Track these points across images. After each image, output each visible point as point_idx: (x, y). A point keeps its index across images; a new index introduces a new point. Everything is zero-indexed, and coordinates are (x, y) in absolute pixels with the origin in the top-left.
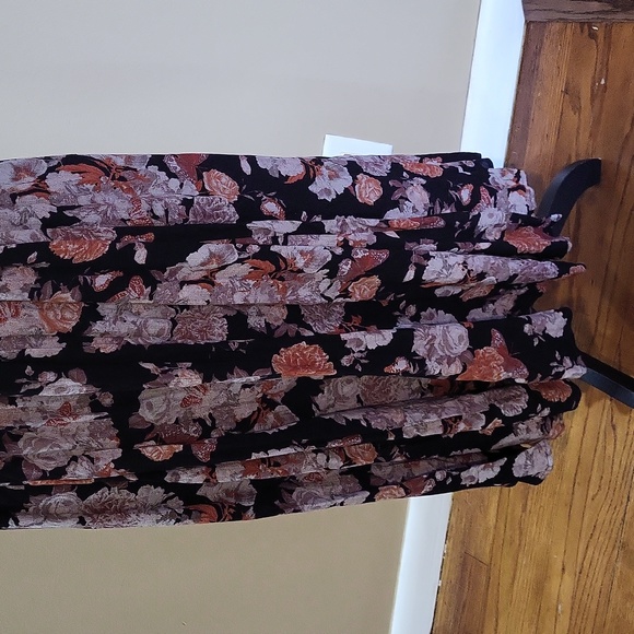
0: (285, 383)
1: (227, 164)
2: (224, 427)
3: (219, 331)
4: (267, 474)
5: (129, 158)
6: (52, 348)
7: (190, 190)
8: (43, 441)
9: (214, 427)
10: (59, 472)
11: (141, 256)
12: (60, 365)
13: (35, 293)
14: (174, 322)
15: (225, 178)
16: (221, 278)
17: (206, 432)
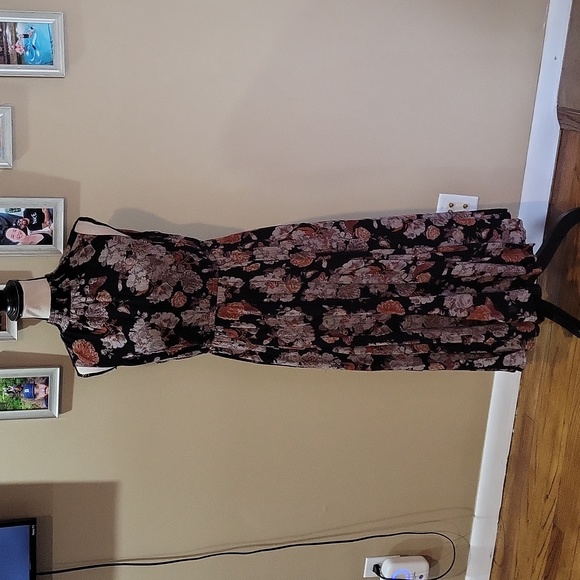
0: (386, 316)
1: (366, 224)
2: (358, 332)
3: (356, 294)
4: (377, 353)
5: (325, 224)
6: (290, 298)
7: (349, 236)
8: (286, 333)
9: (354, 332)
10: (291, 344)
11: (325, 265)
12: (292, 305)
13: (284, 279)
14: (338, 290)
15: (365, 231)
16: (357, 273)
17: (350, 334)
